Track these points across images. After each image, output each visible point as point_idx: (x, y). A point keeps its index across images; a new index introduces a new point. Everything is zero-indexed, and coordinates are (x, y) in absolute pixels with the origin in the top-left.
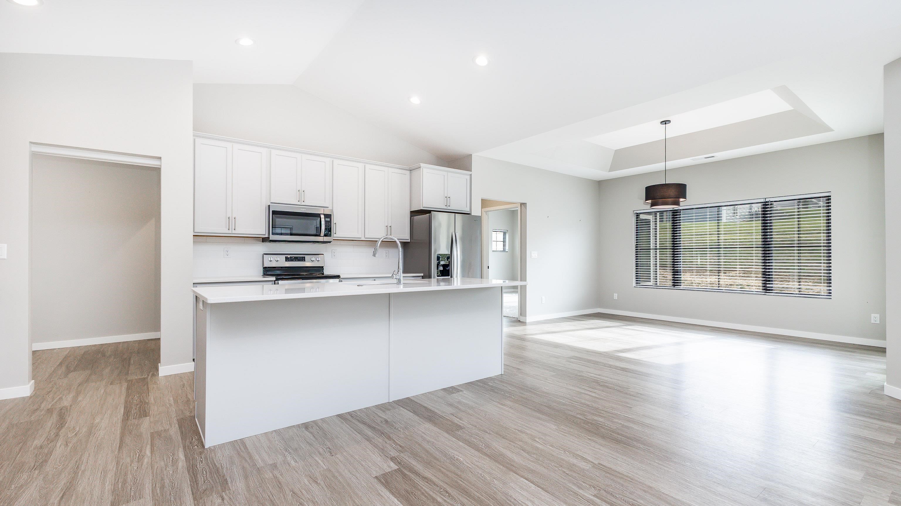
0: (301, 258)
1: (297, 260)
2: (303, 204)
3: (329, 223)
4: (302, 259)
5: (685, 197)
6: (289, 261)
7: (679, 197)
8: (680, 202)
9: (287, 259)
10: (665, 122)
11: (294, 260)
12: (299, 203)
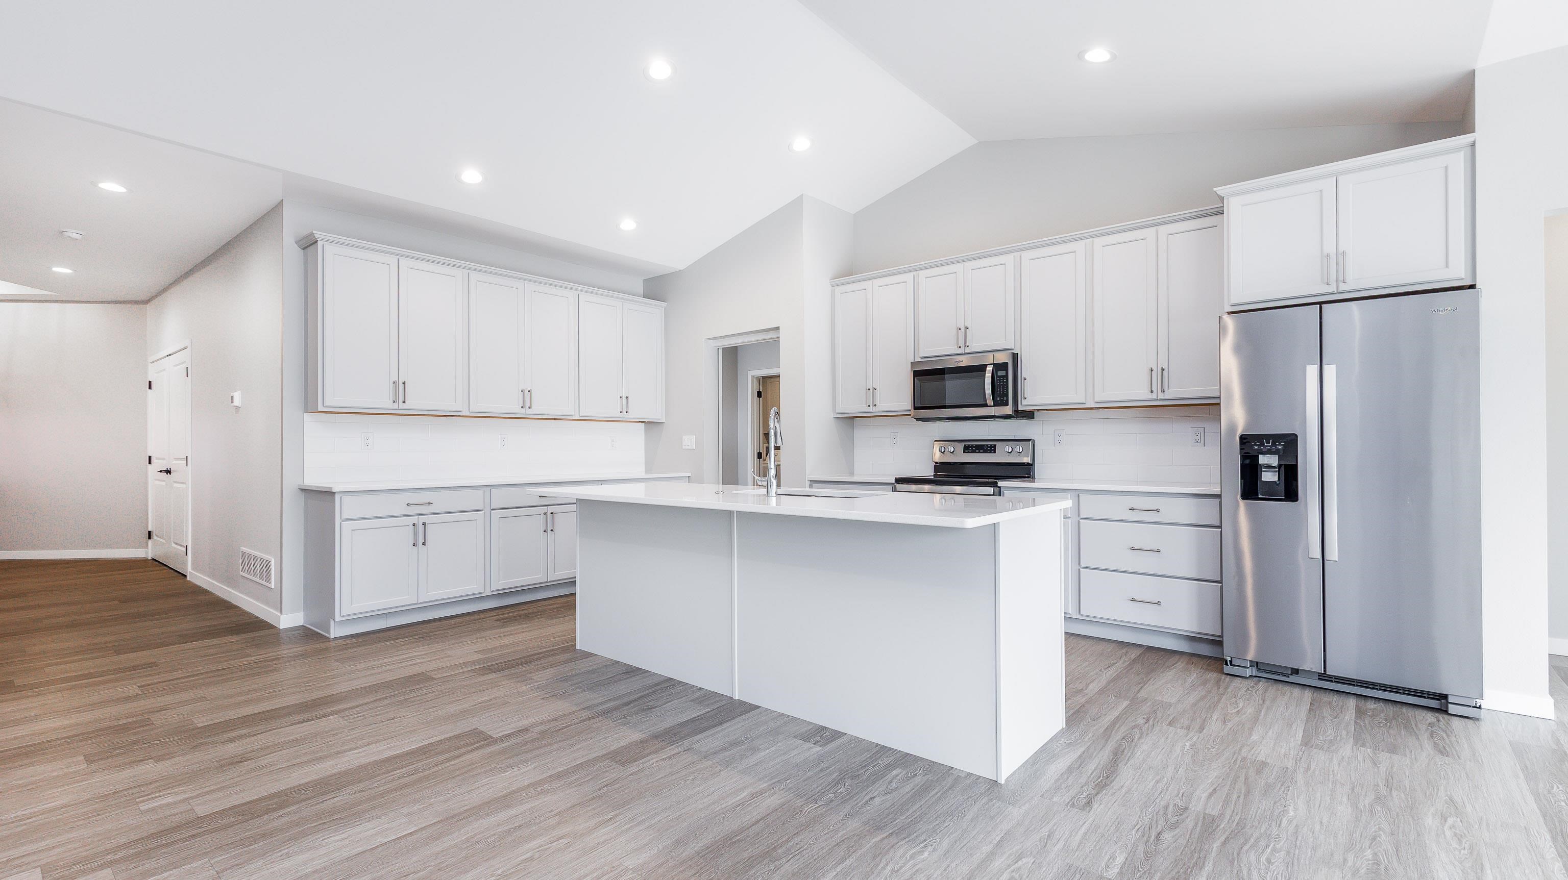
0: (989, 447)
1: (981, 451)
2: (967, 350)
3: (1003, 380)
4: (991, 449)
6: (969, 452)
9: (968, 449)
11: (977, 451)
12: (960, 351)
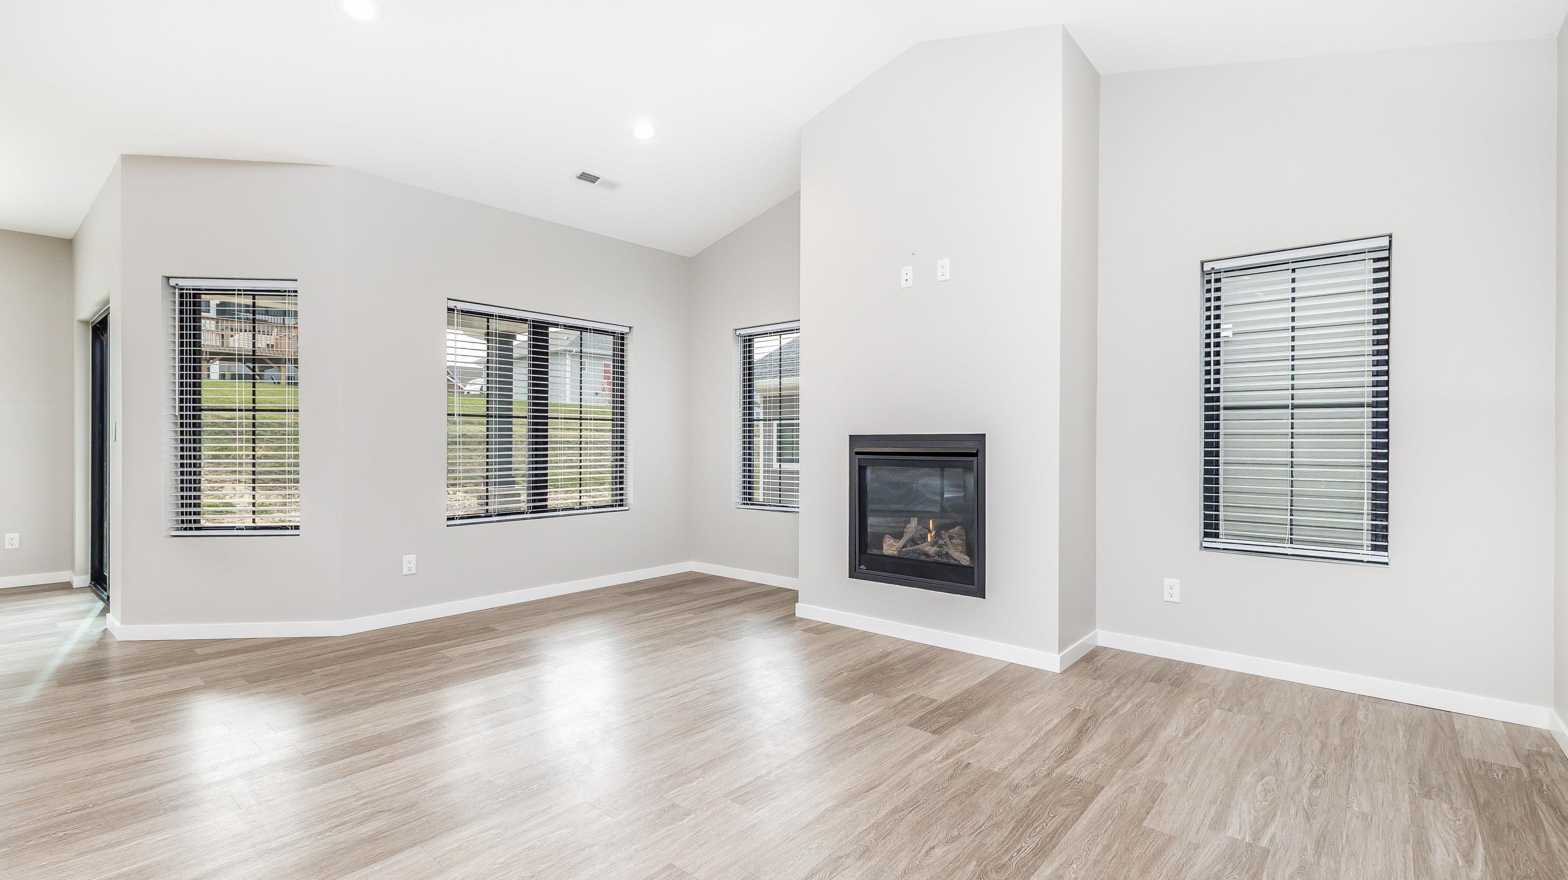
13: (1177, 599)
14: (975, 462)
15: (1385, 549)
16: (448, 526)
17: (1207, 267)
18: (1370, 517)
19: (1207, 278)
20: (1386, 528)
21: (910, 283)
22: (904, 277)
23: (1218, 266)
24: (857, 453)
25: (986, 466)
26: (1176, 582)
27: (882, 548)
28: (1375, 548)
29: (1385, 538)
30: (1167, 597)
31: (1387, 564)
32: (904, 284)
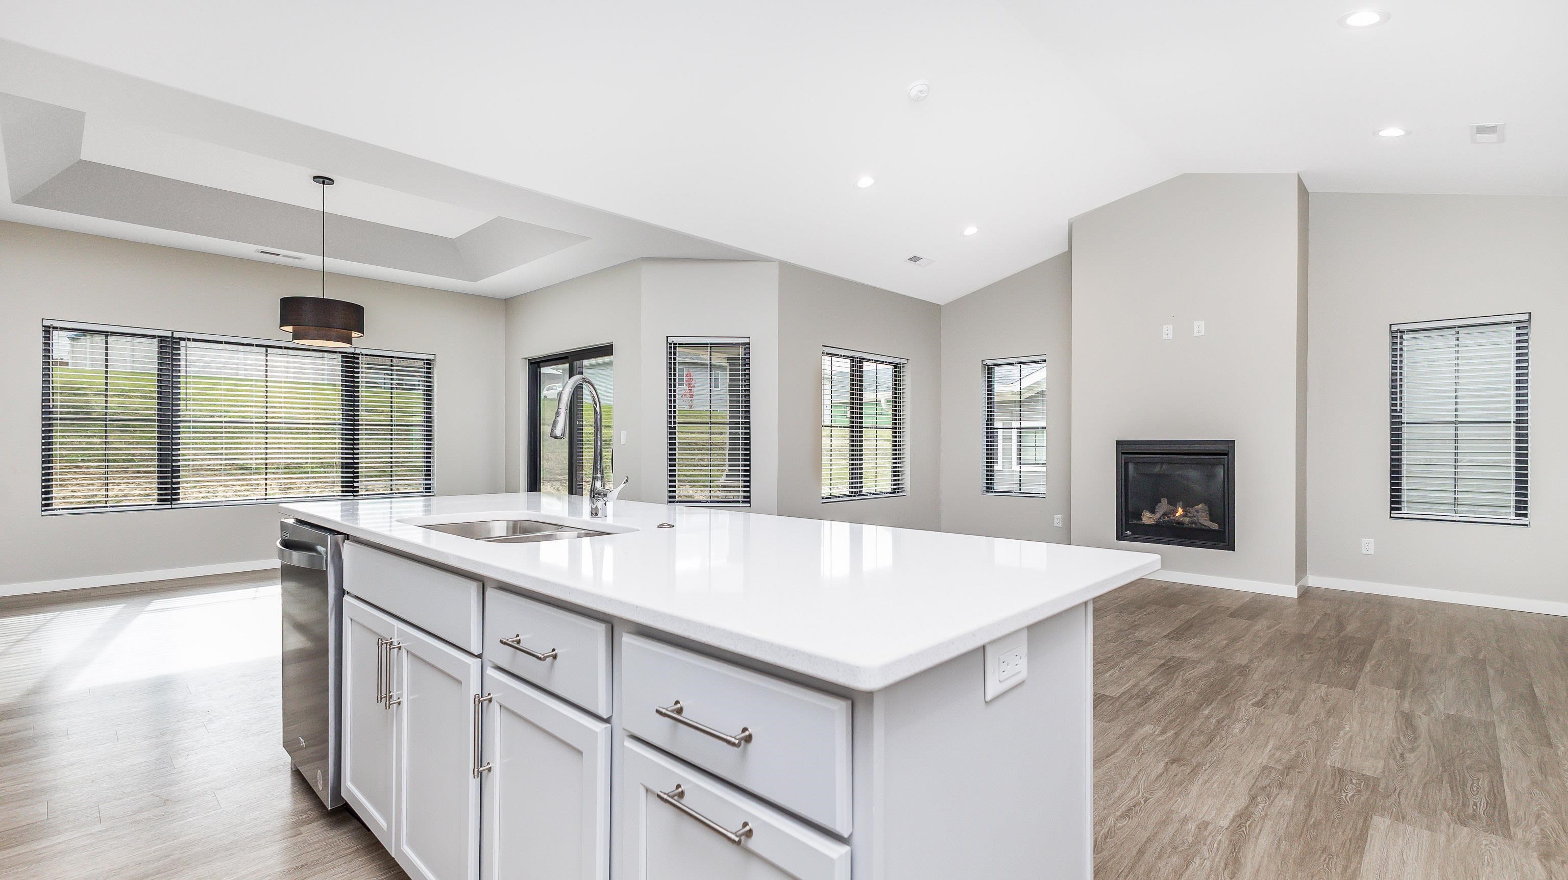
5: (361, 330)
7: (351, 329)
8: (352, 338)
10: (324, 180)
13: (1372, 552)
14: (1226, 459)
15: (1526, 515)
16: (822, 503)
17: (1394, 328)
18: (1514, 495)
19: (1394, 335)
20: (1526, 502)
21: (1170, 336)
22: (1165, 332)
23: (1402, 327)
24: (1123, 453)
25: (1235, 462)
26: (1371, 541)
27: (1141, 520)
28: (1517, 515)
29: (1526, 509)
30: (1364, 551)
31: (1527, 525)
32: (1165, 337)
